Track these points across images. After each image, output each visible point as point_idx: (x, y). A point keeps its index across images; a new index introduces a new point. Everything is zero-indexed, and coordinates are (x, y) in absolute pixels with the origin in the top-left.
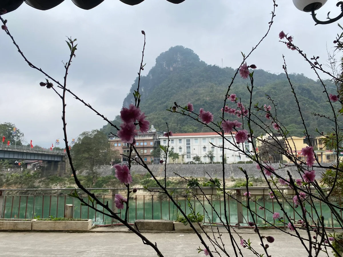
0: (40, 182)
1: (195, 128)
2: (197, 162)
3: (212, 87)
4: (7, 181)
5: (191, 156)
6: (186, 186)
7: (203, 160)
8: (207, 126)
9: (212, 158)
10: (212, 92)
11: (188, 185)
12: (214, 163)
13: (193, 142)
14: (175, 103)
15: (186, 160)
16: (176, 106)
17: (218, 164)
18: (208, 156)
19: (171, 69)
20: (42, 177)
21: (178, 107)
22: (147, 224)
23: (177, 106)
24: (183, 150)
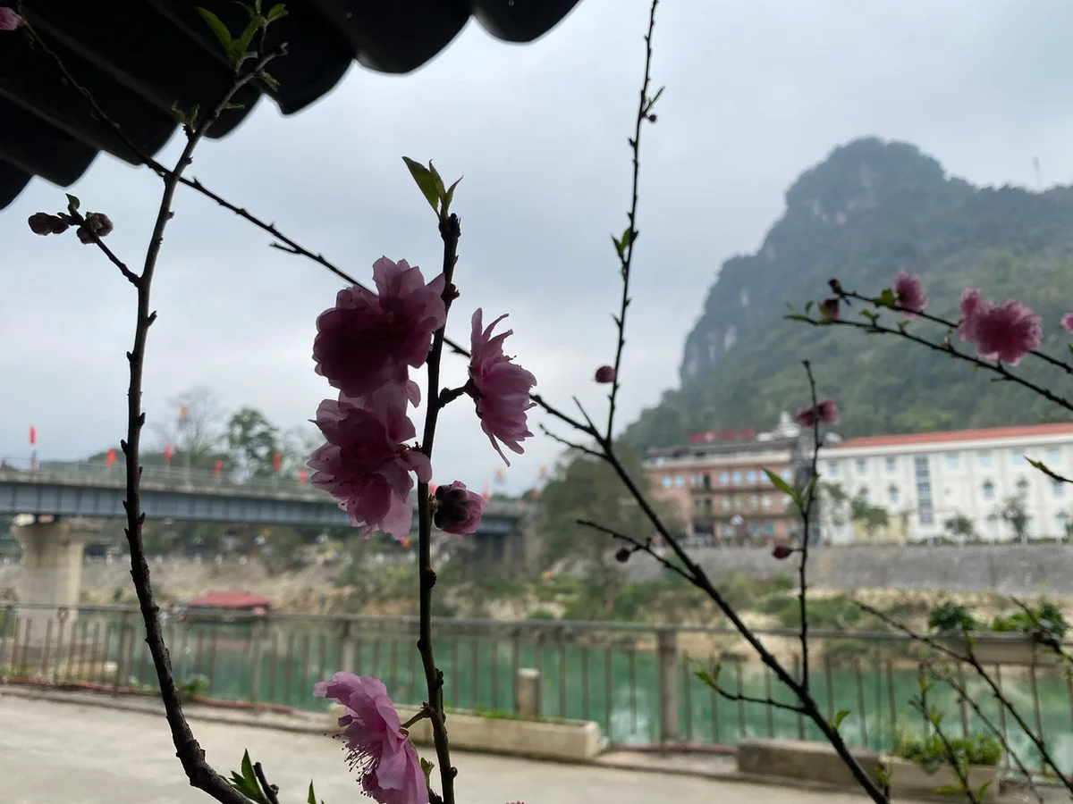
0: (459, 595)
1: (945, 416)
2: (962, 538)
3: (1003, 264)
4: (378, 589)
5: (939, 518)
6: (922, 626)
7: (983, 529)
8: (1009, 377)
9: (1019, 521)
10: (1002, 281)
11: (932, 625)
12: (1031, 541)
13: (939, 467)
14: (833, 283)
15: (918, 531)
16: (834, 296)
17: (1050, 546)
18: (1005, 516)
19: (841, 219)
20: (463, 579)
21: (848, 302)
22: (785, 755)
23: (843, 295)
24: (901, 496)
